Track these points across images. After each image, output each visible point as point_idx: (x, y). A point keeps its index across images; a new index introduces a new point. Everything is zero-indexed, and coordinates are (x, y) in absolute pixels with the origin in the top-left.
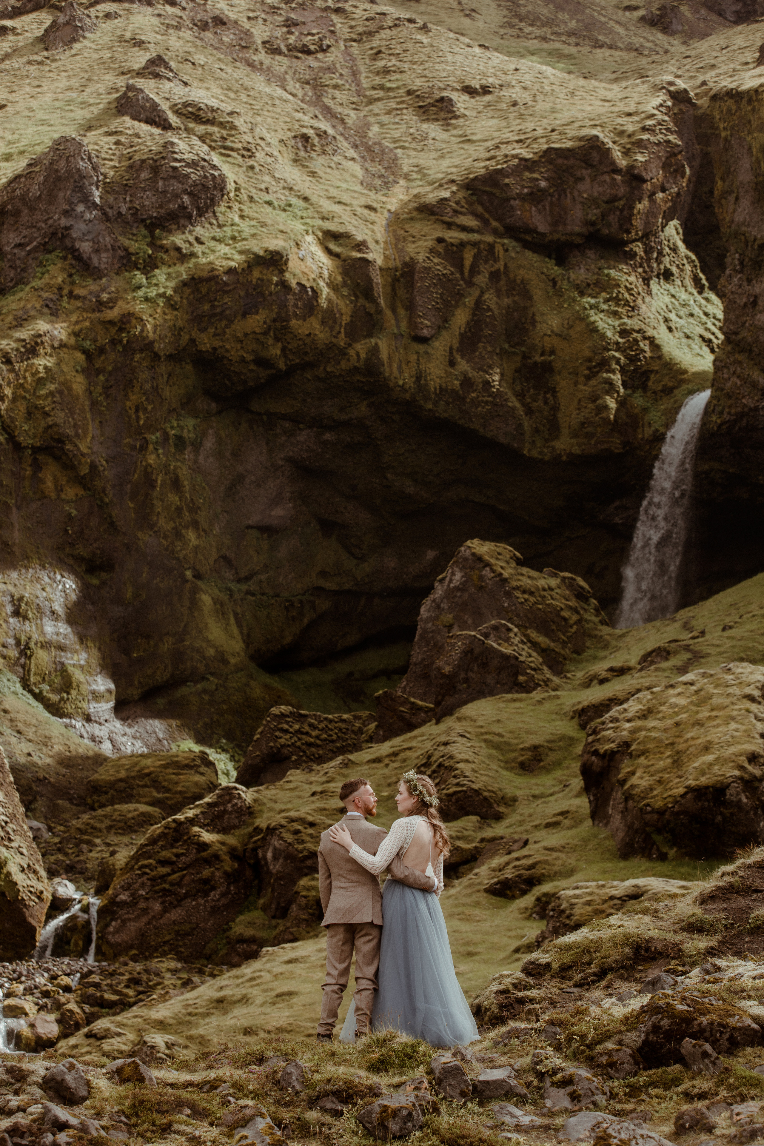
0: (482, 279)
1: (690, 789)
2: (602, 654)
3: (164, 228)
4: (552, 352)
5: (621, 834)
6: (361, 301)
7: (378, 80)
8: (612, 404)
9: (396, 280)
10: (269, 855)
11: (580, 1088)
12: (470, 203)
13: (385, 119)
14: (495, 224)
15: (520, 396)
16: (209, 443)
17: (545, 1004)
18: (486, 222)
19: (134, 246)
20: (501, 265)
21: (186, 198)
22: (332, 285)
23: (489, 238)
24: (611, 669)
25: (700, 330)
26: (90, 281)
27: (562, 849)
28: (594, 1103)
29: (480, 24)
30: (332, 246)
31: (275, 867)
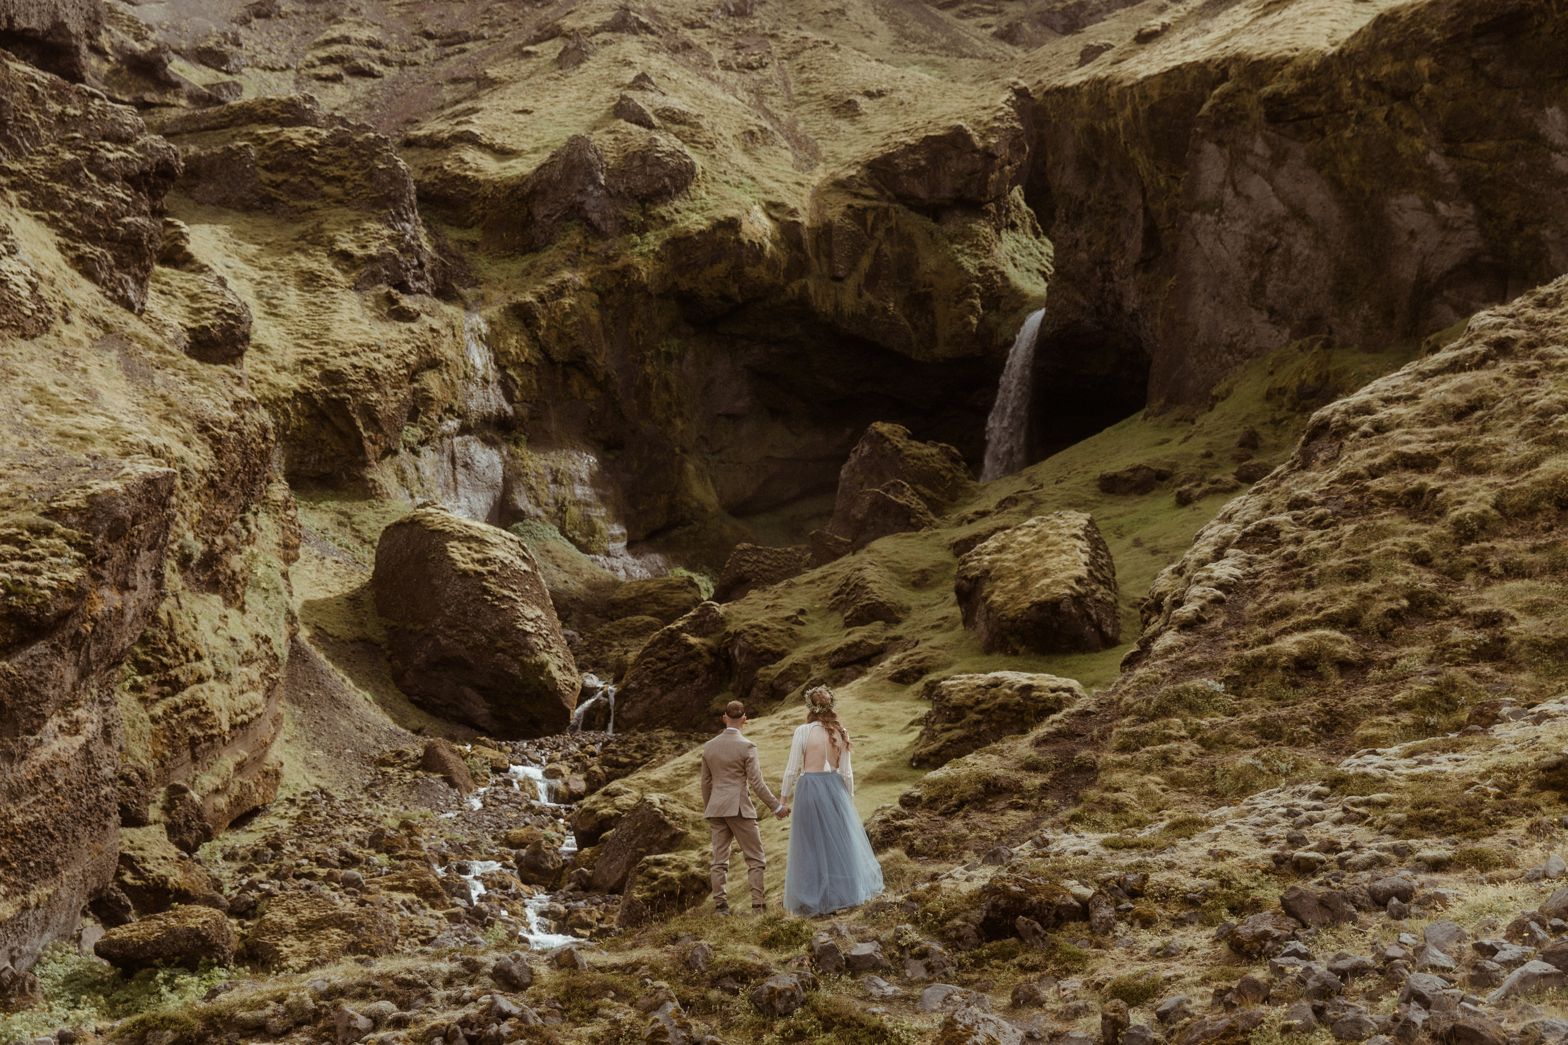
0: (880, 234)
1: (1034, 604)
2: (969, 501)
3: (651, 202)
4: (931, 285)
5: (985, 637)
6: (795, 252)
7: (803, 88)
8: (975, 321)
9: (818, 236)
10: (737, 652)
11: (933, 960)
12: (871, 179)
13: (808, 117)
14: (888, 193)
15: (909, 317)
16: (689, 357)
17: (917, 831)
18: (882, 192)
19: (631, 216)
20: (893, 223)
21: (667, 180)
22: (773, 241)
23: (885, 204)
24: (976, 513)
25: (1037, 265)
26: (600, 242)
27: (943, 647)
28: (946, 974)
29: (877, 43)
30: (772, 213)
31: (741, 661)
